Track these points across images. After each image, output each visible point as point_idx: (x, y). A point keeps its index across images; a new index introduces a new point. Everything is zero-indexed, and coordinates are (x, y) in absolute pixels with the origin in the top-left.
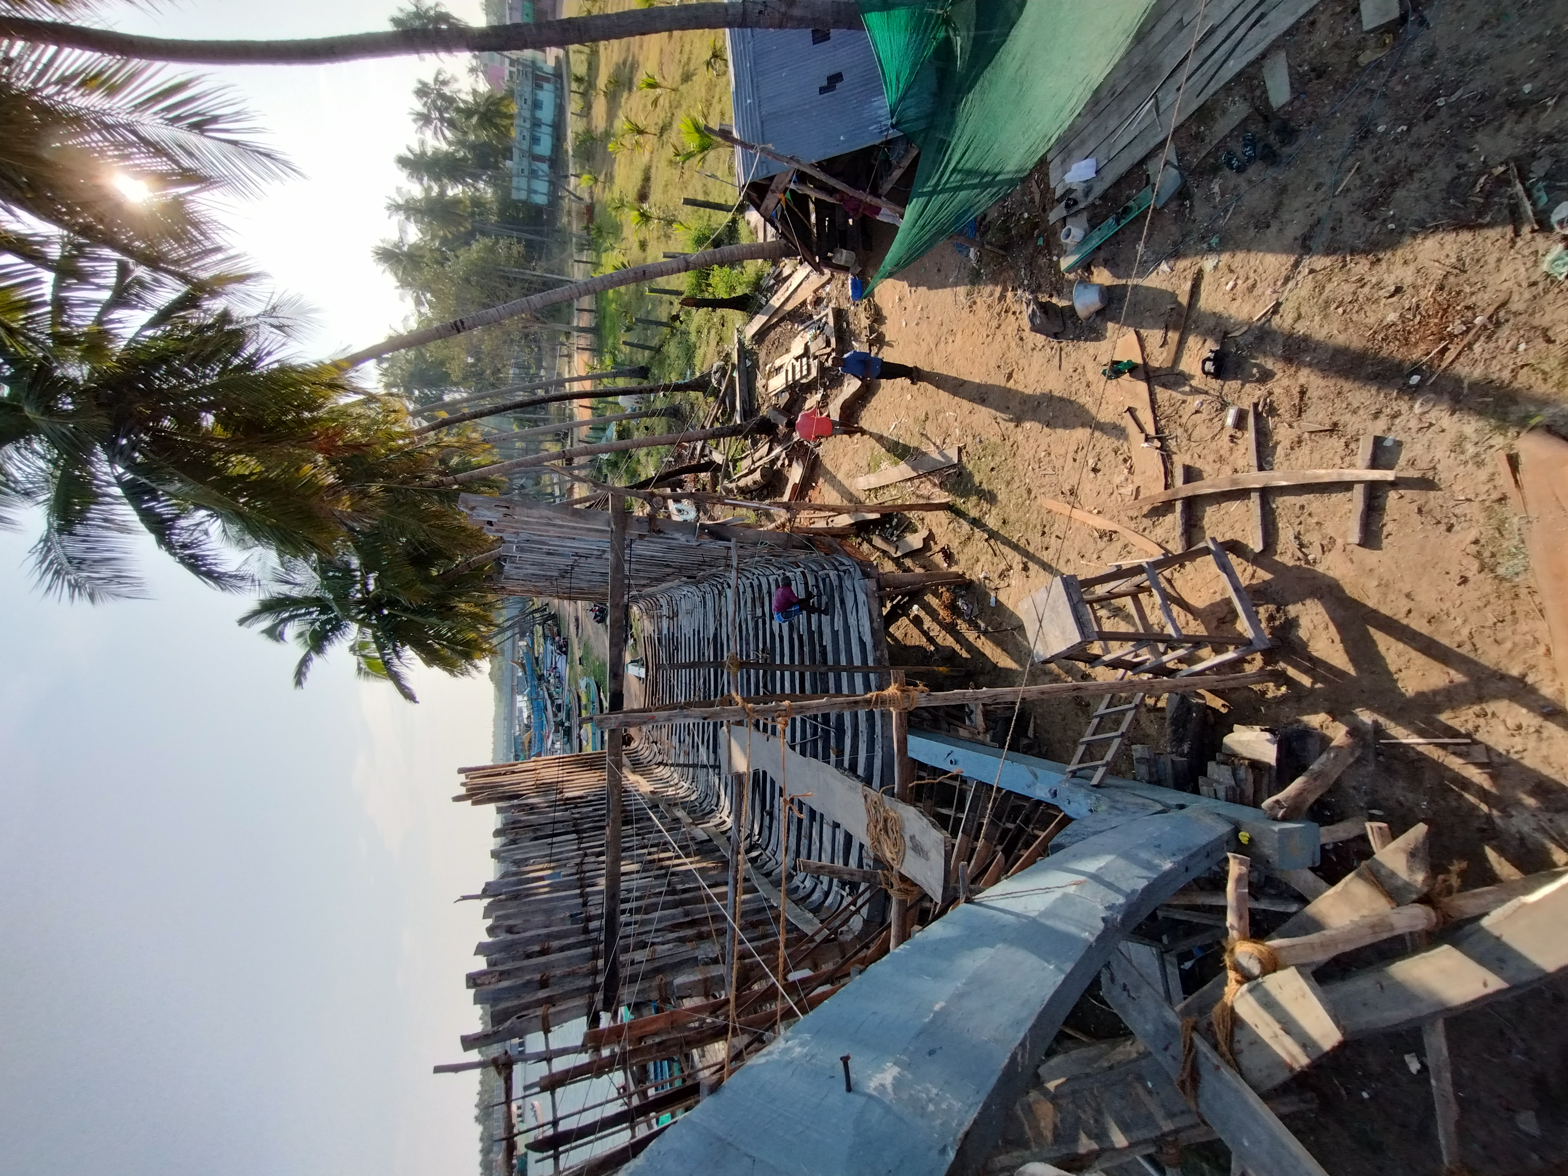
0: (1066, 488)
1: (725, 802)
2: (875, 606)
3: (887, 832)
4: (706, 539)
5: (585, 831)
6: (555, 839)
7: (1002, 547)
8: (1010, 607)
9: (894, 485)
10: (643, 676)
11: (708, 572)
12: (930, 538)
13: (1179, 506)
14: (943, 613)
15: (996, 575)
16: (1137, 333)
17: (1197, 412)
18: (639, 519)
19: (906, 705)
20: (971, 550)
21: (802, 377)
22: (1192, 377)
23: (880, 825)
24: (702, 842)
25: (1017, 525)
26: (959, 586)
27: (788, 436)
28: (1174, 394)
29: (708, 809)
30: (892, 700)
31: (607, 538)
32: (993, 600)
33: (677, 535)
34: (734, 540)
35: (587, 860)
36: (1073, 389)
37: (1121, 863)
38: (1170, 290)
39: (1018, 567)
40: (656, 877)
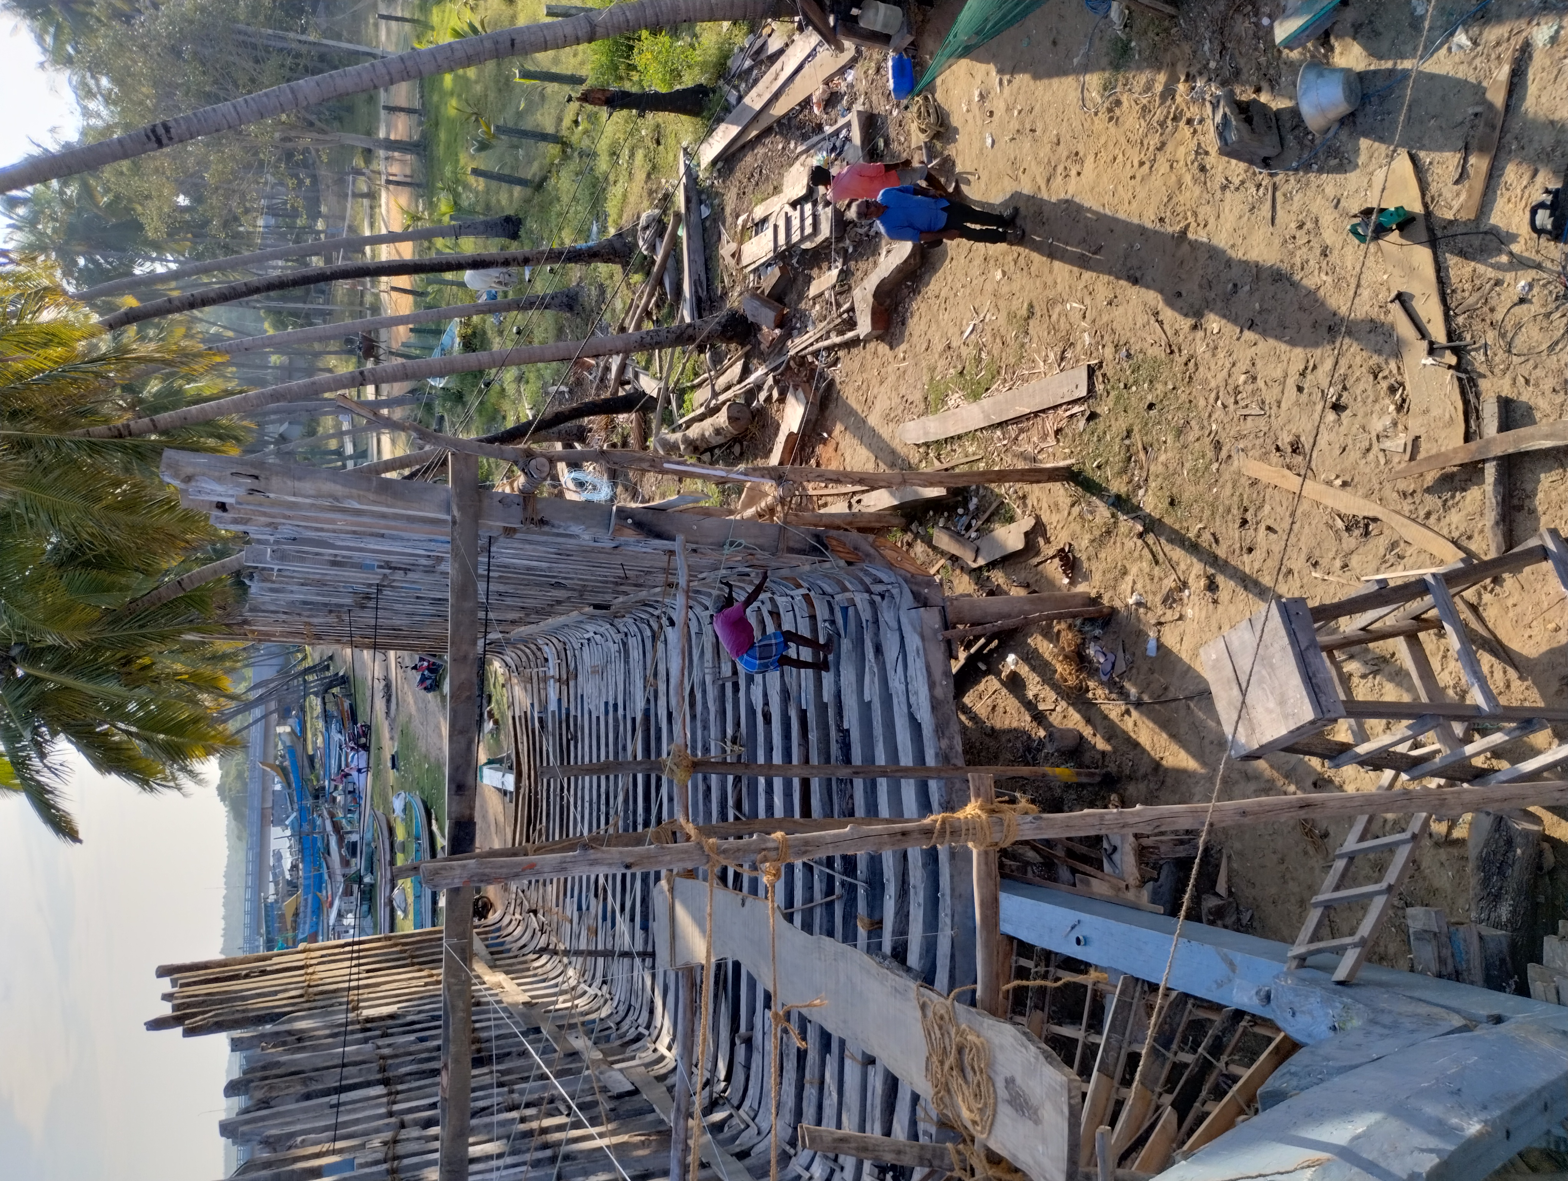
0: (1285, 440)
1: (663, 1021)
2: (938, 654)
3: (962, 1070)
4: (630, 536)
5: (401, 1079)
6: (345, 1097)
7: (1168, 548)
8: (1185, 656)
9: (972, 435)
10: (510, 786)
11: (632, 597)
12: (1038, 530)
13: (1490, 471)
14: (1061, 668)
15: (1158, 599)
16: (1413, 159)
17: (1522, 301)
18: (504, 500)
19: (997, 837)
20: (1111, 554)
21: (803, 239)
22: (1513, 238)
23: (951, 1060)
24: (620, 1096)
25: (1196, 507)
26: (1091, 620)
27: (779, 346)
28: (1481, 268)
29: (632, 1034)
30: (971, 829)
31: (444, 534)
32: (1152, 644)
33: (575, 529)
34: (680, 538)
35: (404, 1134)
36: (1298, 261)
37: (1394, 1126)
38: (1472, 80)
39: (1197, 584)
40: (536, 1164)
